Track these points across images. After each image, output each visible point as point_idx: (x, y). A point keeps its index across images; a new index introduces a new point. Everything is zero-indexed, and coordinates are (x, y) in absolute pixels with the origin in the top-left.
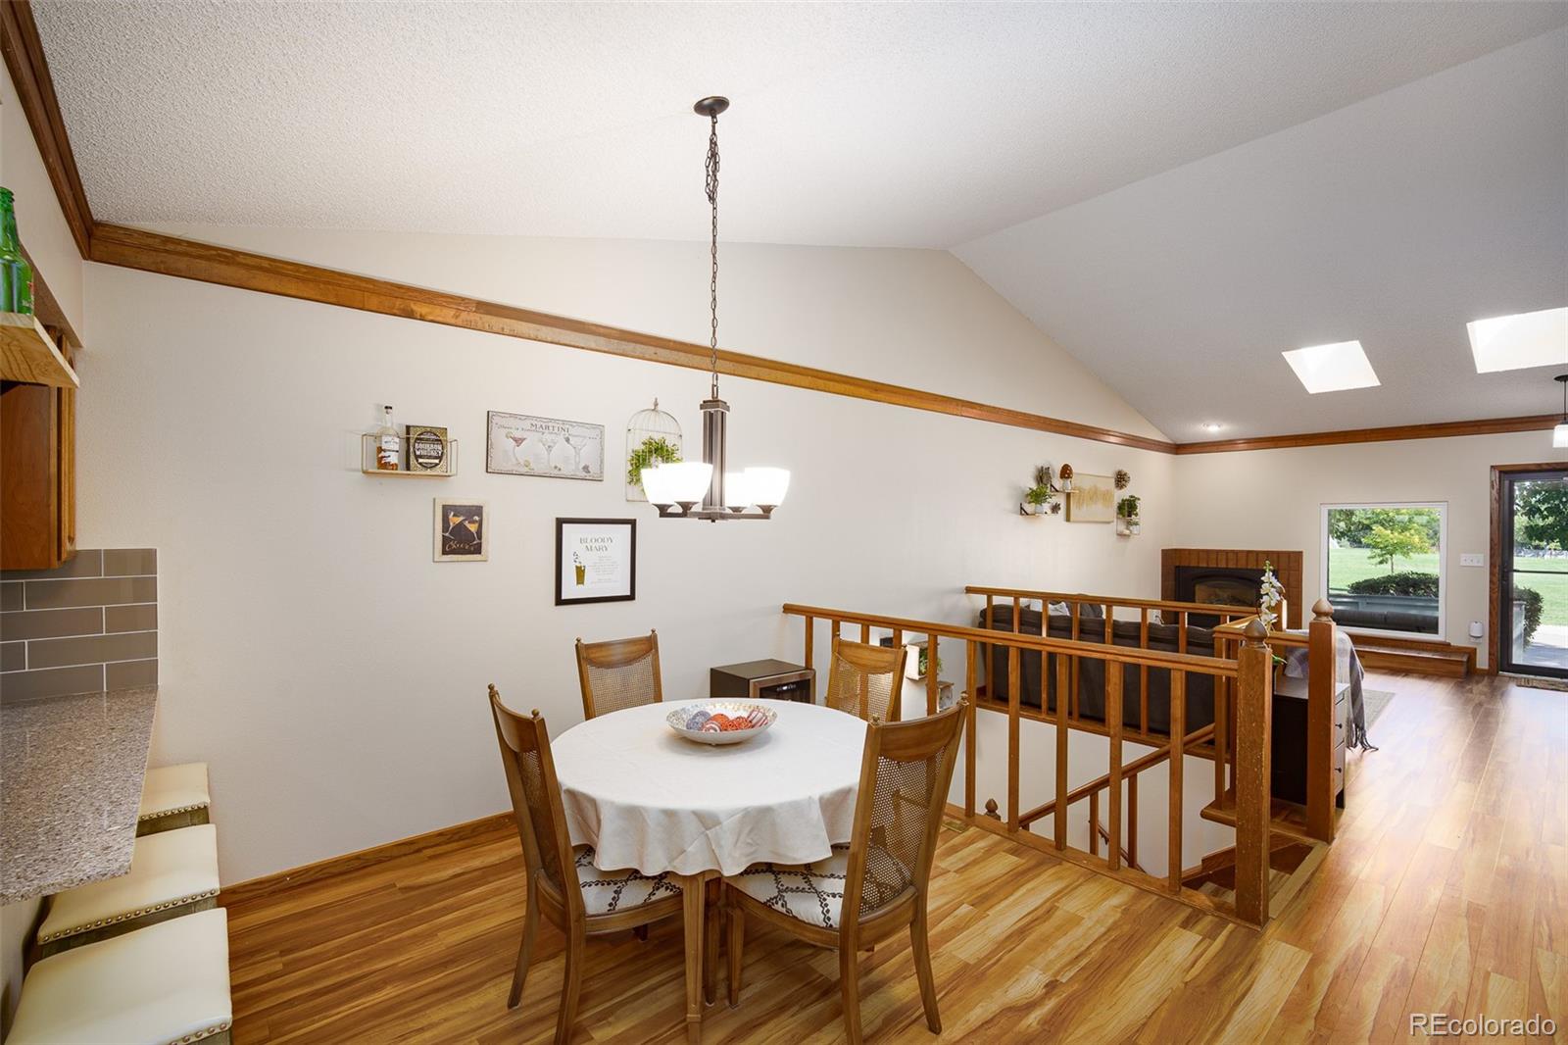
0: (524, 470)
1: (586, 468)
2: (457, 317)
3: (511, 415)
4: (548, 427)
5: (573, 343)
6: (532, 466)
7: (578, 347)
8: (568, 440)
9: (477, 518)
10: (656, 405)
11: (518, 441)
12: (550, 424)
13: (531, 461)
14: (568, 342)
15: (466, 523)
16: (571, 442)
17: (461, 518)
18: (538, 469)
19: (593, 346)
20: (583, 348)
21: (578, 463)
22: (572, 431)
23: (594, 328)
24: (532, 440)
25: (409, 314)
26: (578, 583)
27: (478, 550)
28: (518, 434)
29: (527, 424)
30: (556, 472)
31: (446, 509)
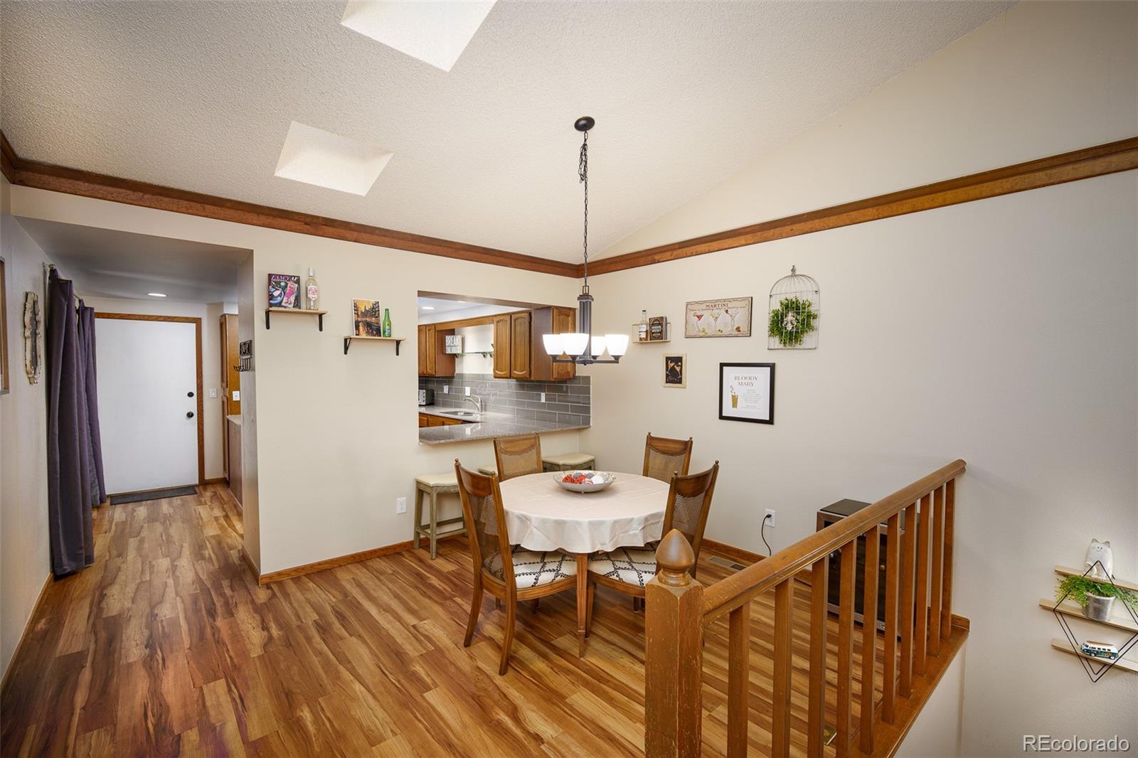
0: (702, 334)
1: (738, 329)
2: (672, 255)
3: (697, 303)
4: (715, 306)
5: (730, 246)
6: (706, 331)
7: (734, 247)
8: (727, 311)
9: (680, 364)
10: (793, 270)
11: (699, 317)
12: (717, 303)
13: (706, 328)
14: (726, 247)
15: (675, 366)
16: (729, 312)
17: (673, 364)
18: (709, 332)
19: (743, 242)
20: (737, 247)
21: (733, 326)
22: (730, 305)
23: (742, 231)
24: (706, 314)
25: (654, 262)
26: (733, 407)
27: (680, 382)
28: (699, 313)
29: (704, 306)
30: (720, 333)
31: (668, 359)
